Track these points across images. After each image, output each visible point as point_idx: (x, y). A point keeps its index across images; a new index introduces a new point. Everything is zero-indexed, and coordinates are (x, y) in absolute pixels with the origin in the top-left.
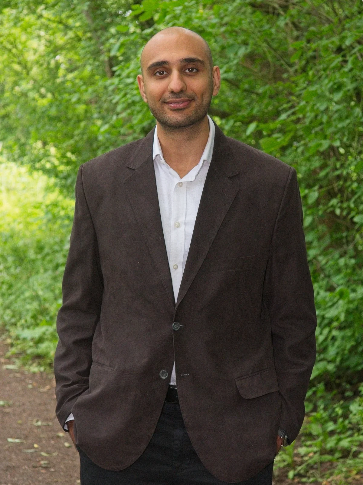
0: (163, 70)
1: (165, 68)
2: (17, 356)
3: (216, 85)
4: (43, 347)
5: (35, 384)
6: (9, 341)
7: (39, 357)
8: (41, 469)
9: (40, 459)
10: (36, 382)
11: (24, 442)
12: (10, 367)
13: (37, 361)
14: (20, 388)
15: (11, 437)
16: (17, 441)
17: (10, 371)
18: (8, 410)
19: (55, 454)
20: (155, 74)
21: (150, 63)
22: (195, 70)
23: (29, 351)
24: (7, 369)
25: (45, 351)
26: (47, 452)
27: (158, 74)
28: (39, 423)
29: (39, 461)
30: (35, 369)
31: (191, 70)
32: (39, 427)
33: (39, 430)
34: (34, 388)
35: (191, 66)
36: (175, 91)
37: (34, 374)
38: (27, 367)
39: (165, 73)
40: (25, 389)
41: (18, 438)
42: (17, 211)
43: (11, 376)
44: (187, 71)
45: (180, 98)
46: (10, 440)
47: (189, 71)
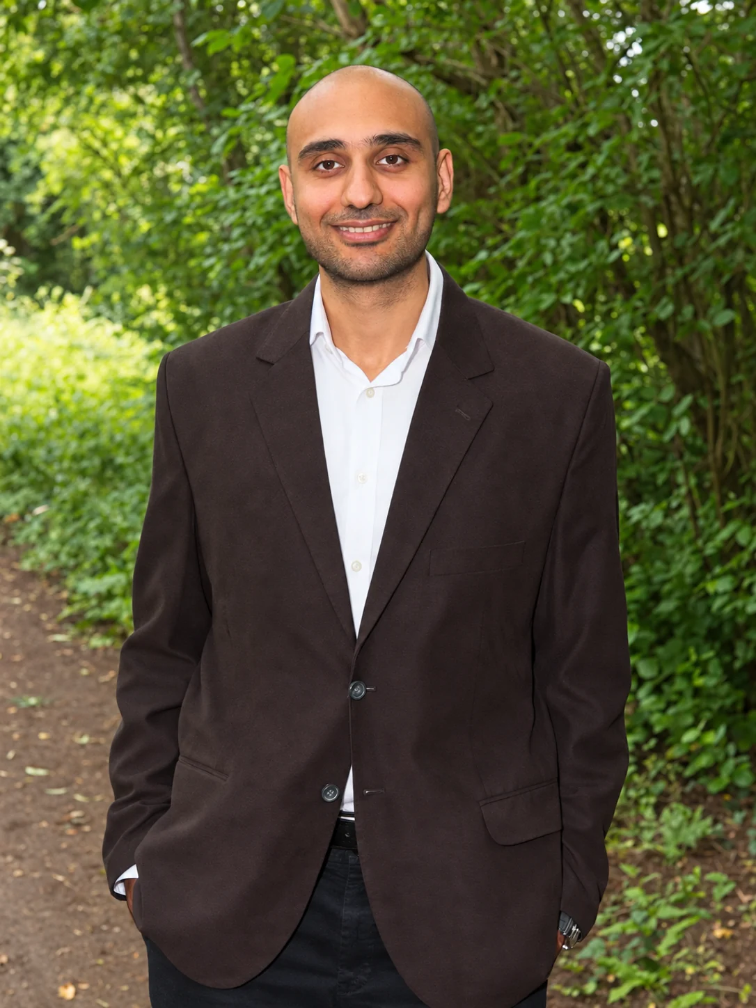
0: (332, 159)
1: (338, 155)
2: (72, 620)
3: (443, 190)
4: (112, 607)
5: (94, 669)
6: (65, 595)
7: (105, 625)
8: (68, 826)
9: (70, 807)
10: (95, 664)
11: (53, 774)
12: (59, 638)
13: (102, 629)
14: (67, 675)
15: (34, 766)
16: (41, 772)
17: (59, 645)
18: (41, 714)
19: (98, 798)
20: (315, 168)
21: (305, 144)
22: (399, 161)
23: (90, 615)
24: (55, 642)
25: (114, 613)
26: (86, 794)
27: (321, 167)
28: (85, 740)
29: (70, 812)
30: (97, 642)
31: (392, 160)
32: (83, 746)
33: (82, 753)
34: (90, 676)
35: (391, 151)
36: (358, 205)
37: (95, 650)
38: (85, 639)
39: (336, 165)
40: (75, 675)
41: (42, 767)
42: (106, 389)
43: (58, 653)
44: (384, 162)
45: (368, 217)
46: (30, 771)
47: (387, 161)
